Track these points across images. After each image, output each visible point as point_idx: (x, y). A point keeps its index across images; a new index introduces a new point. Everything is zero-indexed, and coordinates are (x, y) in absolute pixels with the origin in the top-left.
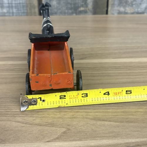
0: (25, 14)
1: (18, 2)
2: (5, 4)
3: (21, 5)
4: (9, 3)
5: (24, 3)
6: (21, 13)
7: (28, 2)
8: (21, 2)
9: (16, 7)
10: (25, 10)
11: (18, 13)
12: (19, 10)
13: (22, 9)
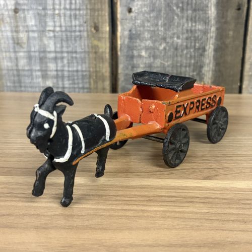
0: (86, 90)
1: (75, 69)
2: (51, 71)
3: (80, 73)
4: (57, 71)
5: (86, 71)
6: (79, 88)
7: (91, 69)
8: (80, 68)
9: (71, 78)
10: (86, 83)
11: (72, 88)
12: (74, 84)
13: (80, 81)
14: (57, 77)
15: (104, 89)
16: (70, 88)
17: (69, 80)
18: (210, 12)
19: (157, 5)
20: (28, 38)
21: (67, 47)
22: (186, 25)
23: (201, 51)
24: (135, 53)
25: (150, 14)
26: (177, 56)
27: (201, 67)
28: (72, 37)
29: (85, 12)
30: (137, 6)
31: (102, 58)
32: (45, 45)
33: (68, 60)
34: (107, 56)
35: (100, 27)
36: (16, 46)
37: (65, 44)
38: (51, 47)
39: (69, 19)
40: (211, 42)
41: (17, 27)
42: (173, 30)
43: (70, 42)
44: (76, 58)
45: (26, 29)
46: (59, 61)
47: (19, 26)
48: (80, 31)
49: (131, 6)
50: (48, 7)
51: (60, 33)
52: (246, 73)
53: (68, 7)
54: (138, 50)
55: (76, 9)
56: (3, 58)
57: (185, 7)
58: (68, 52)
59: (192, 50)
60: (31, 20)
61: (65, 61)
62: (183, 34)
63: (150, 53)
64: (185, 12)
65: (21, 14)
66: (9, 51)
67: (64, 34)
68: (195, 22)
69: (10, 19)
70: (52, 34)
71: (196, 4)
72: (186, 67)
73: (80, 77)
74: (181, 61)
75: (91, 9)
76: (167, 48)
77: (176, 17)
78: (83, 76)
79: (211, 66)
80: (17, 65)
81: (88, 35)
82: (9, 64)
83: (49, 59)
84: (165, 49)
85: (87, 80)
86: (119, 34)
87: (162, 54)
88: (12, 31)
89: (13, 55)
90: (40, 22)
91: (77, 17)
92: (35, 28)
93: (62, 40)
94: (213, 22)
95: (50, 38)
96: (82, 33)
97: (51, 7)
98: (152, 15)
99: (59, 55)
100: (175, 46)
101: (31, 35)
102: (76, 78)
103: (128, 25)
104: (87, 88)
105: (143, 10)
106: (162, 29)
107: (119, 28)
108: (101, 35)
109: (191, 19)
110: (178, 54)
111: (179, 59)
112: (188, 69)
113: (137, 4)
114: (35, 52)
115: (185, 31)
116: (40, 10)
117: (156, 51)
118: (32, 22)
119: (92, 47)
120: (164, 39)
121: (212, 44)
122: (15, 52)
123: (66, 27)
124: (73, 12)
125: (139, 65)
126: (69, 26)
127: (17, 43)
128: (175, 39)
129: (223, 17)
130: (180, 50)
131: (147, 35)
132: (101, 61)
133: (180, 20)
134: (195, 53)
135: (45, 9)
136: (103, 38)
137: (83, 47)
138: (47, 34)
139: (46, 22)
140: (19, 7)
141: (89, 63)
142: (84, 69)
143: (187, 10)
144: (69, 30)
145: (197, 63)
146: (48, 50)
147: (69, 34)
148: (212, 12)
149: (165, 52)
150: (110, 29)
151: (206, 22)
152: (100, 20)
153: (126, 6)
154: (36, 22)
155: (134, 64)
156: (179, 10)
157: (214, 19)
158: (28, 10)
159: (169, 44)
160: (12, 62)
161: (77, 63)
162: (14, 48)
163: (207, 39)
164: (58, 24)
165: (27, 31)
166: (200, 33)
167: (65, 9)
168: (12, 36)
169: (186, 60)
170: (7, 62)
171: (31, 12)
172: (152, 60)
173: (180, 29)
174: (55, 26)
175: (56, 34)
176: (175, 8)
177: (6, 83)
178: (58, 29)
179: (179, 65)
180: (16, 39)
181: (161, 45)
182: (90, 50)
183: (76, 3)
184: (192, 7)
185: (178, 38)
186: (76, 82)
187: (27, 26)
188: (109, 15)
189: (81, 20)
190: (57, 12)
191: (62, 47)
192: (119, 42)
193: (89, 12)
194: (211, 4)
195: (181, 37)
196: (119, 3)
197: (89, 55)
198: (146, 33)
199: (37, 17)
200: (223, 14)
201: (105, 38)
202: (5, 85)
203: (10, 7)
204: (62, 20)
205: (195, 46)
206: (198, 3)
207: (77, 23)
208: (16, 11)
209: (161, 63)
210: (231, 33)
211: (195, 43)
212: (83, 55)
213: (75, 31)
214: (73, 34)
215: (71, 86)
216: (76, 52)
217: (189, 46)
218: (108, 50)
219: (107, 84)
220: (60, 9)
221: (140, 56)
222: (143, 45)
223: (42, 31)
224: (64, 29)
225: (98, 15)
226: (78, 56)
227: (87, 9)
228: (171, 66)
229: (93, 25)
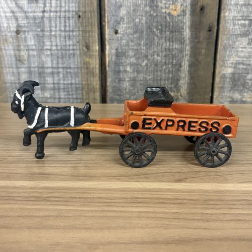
0: (79, 101)
1: (69, 82)
2: (48, 84)
3: (74, 86)
4: (54, 84)
5: (79, 84)
6: (73, 98)
7: (84, 83)
8: (73, 81)
9: (66, 90)
10: (79, 94)
11: (67, 98)
12: (69, 95)
13: (74, 93)
14: (54, 89)
15: (95, 99)
16: (65, 98)
17: (64, 92)
18: (185, 33)
19: (139, 27)
20: (29, 56)
21: (63, 64)
22: (164, 44)
23: (177, 67)
24: (122, 68)
25: (134, 35)
26: (157, 71)
27: (178, 80)
28: (66, 55)
29: (77, 34)
30: (122, 28)
31: (93, 73)
32: (43, 61)
33: (64, 74)
34: (97, 71)
35: (91, 46)
36: (18, 62)
37: (60, 61)
38: (49, 64)
39: (64, 40)
40: (186, 59)
41: (19, 46)
42: (153, 49)
43: (64, 59)
44: (70, 73)
45: (27, 48)
46: (56, 76)
47: (20, 46)
48: (73, 50)
49: (117, 28)
50: (46, 29)
51: (56, 52)
52: (216, 86)
53: (63, 29)
54: (124, 65)
55: (69, 31)
56: (7, 73)
57: (164, 29)
58: (63, 68)
59: (170, 66)
60: (31, 40)
61: (61, 76)
62: (162, 52)
63: (134, 69)
64: (163, 33)
65: (22, 35)
66: (12, 67)
67: (59, 52)
68: (173, 42)
69: (13, 39)
70: (49, 52)
71: (173, 26)
72: (165, 80)
73: (74, 89)
74: (161, 75)
75: (82, 31)
76: (149, 64)
77: (156, 38)
78: (76, 88)
79: (187, 79)
80: (19, 79)
81: (80, 53)
82: (12, 78)
83: (47, 73)
84: (147, 64)
85: (80, 92)
86: (107, 52)
87: (145, 70)
88: (14, 50)
89: (15, 70)
90: (39, 42)
91: (71, 38)
92: (34, 47)
93: (58, 57)
94: (188, 42)
95: (48, 56)
96: (75, 52)
97: (48, 29)
98: (135, 36)
99: (55, 70)
100: (156, 62)
101: (31, 53)
102: (70, 90)
103: (115, 45)
104: (80, 98)
105: (128, 31)
106: (144, 48)
107: (107, 47)
108: (91, 53)
109: (169, 40)
110: (158, 70)
111: (159, 73)
112: (166, 82)
113: (123, 27)
114: (34, 67)
115: (164, 50)
116: (38, 31)
117: (139, 66)
118: (31, 42)
119: (84, 63)
120: (146, 56)
121: (187, 61)
122: (17, 68)
123: (61, 46)
124: (67, 34)
125: (125, 78)
126: (64, 46)
127: (19, 60)
128: (156, 56)
129: (196, 38)
130: (160, 66)
131: (132, 53)
132: (92, 75)
133: (159, 40)
134: (172, 69)
135: (43, 31)
136: (93, 55)
137: (76, 63)
138: (45, 52)
139: (43, 42)
140: (20, 29)
141: (82, 77)
142: (77, 82)
143: (165, 31)
144: (64, 49)
145: (175, 77)
146: (46, 66)
147: (64, 52)
148: (187, 33)
149: (147, 68)
150: (99, 48)
151: (182, 41)
152: (91, 40)
153: (113, 28)
154: (35, 42)
155: (120, 78)
156: (158, 31)
157: (189, 39)
158: (28, 31)
159: (151, 61)
160: (14, 76)
161: (71, 77)
162: (17, 64)
163: (183, 56)
164: (54, 44)
165: (28, 50)
166: (176, 51)
167: (60, 30)
168: (15, 54)
169: (165, 74)
170: (11, 76)
171: (30, 33)
172: (136, 75)
173: (159, 48)
174: (51, 46)
175: (53, 52)
176: (155, 30)
177: (10, 95)
178: (54, 48)
179: (159, 78)
180: (17, 56)
181: (143, 61)
182: (83, 66)
183: (69, 25)
184: (169, 29)
185: (158, 55)
186: (71, 93)
187: (28, 46)
188: (98, 36)
189: (75, 41)
190: (53, 33)
191: (58, 63)
192: (107, 59)
193: (81, 33)
194: (186, 26)
195: (161, 55)
196: (106, 26)
197: (81, 70)
198: (131, 52)
199: (36, 38)
200: (196, 35)
201: (95, 55)
202: (9, 96)
203: (12, 29)
204: (58, 40)
205: (172, 62)
206: (174, 26)
207: (71, 42)
208: (18, 32)
209: (144, 77)
210: (203, 51)
211: (173, 60)
212: (76, 70)
213: (69, 50)
214: (67, 52)
215: (66, 97)
216: (70, 68)
217: (167, 62)
218: (98, 66)
219: (98, 95)
220: (56, 31)
221: (126, 71)
222: (128, 61)
223: (41, 50)
224: (59, 48)
225: (89, 36)
226: (72, 71)
227: (79, 30)
228: (152, 79)
229: (84, 44)
